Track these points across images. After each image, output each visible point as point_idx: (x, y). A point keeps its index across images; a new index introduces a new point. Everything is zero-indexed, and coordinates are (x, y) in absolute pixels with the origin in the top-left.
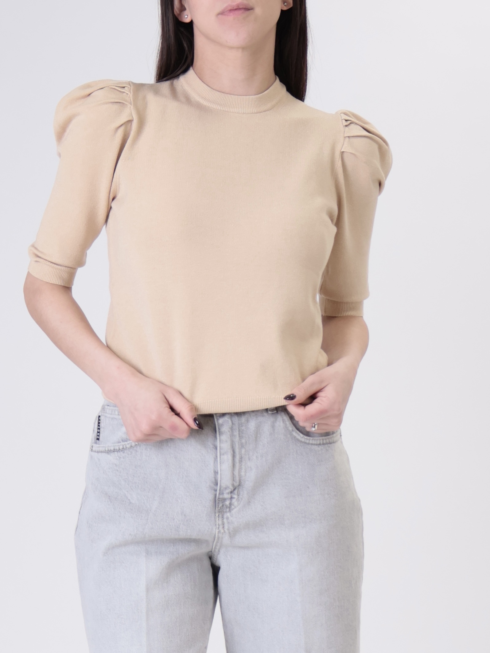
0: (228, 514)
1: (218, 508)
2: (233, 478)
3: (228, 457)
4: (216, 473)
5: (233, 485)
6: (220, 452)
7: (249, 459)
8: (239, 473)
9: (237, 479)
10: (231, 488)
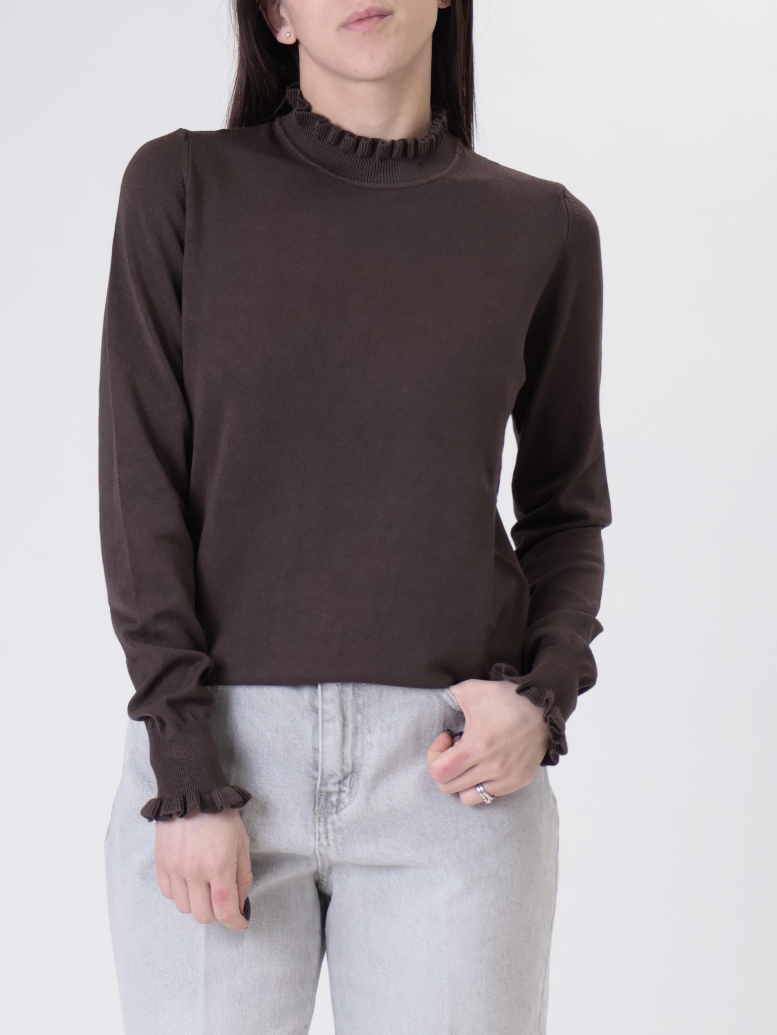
0: (334, 817)
1: (319, 807)
2: (343, 759)
3: (335, 726)
4: (315, 750)
5: (342, 770)
6: (322, 718)
7: (369, 731)
8: (352, 752)
9: (349, 760)
10: (340, 776)
